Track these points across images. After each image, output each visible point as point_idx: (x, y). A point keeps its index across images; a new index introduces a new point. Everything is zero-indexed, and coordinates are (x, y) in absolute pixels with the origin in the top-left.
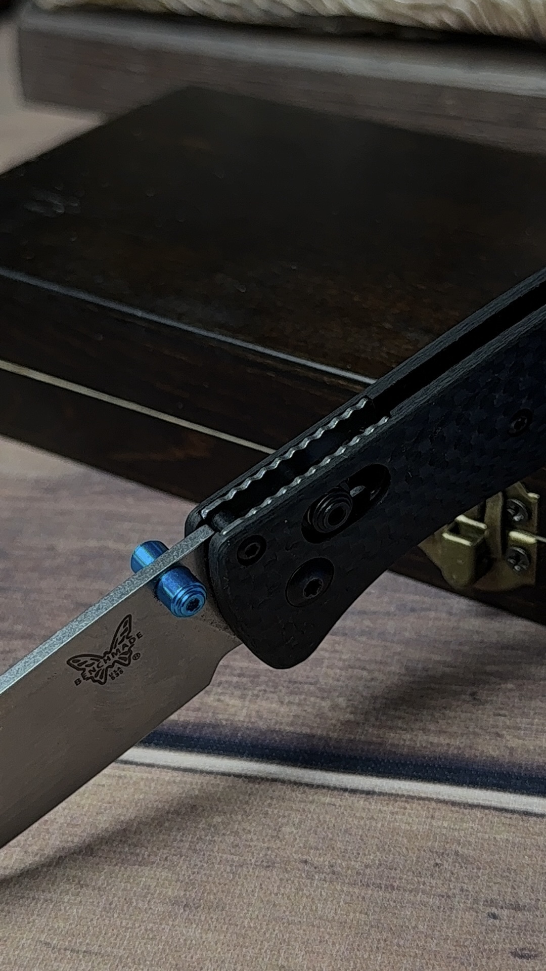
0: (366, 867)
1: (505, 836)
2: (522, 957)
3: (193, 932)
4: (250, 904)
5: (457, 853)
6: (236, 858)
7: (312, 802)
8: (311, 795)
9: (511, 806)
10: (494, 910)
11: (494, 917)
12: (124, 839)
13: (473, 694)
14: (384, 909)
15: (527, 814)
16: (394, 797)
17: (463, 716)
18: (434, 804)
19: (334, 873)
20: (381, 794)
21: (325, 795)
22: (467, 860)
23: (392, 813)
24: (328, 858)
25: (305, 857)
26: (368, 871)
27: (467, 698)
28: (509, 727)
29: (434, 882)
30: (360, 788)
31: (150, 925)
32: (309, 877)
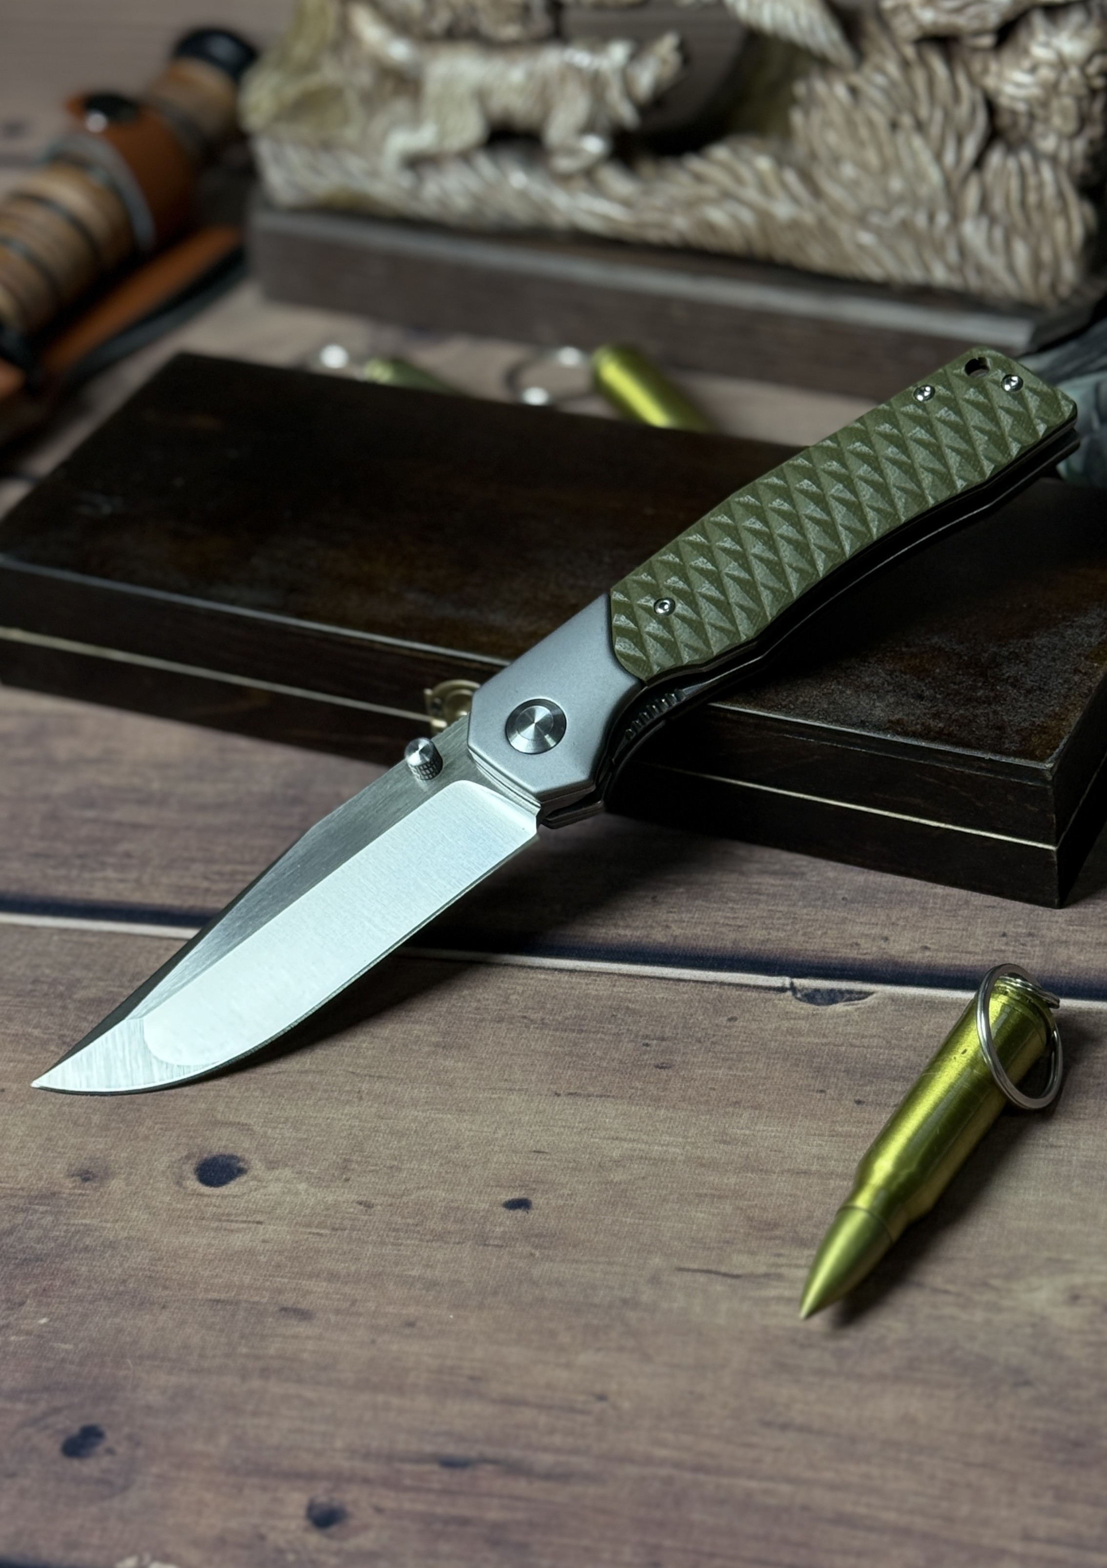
0: (566, 1018)
1: (662, 996)
2: (661, 1068)
3: (449, 1063)
4: (486, 1044)
5: (628, 1008)
6: (478, 1017)
7: (532, 978)
8: (532, 973)
9: (669, 976)
10: (647, 1041)
11: (647, 1045)
13: (654, 898)
14: (575, 1044)
15: (679, 980)
16: (589, 973)
17: (645, 914)
18: (616, 977)
19: (543, 1024)
20: (581, 971)
21: (541, 974)
22: (634, 1012)
23: (587, 984)
24: (541, 1014)
25: (525, 1014)
26: (567, 1022)
27: (649, 900)
28: (676, 921)
29: (610, 1026)
31: (421, 1059)
32: (527, 1027)
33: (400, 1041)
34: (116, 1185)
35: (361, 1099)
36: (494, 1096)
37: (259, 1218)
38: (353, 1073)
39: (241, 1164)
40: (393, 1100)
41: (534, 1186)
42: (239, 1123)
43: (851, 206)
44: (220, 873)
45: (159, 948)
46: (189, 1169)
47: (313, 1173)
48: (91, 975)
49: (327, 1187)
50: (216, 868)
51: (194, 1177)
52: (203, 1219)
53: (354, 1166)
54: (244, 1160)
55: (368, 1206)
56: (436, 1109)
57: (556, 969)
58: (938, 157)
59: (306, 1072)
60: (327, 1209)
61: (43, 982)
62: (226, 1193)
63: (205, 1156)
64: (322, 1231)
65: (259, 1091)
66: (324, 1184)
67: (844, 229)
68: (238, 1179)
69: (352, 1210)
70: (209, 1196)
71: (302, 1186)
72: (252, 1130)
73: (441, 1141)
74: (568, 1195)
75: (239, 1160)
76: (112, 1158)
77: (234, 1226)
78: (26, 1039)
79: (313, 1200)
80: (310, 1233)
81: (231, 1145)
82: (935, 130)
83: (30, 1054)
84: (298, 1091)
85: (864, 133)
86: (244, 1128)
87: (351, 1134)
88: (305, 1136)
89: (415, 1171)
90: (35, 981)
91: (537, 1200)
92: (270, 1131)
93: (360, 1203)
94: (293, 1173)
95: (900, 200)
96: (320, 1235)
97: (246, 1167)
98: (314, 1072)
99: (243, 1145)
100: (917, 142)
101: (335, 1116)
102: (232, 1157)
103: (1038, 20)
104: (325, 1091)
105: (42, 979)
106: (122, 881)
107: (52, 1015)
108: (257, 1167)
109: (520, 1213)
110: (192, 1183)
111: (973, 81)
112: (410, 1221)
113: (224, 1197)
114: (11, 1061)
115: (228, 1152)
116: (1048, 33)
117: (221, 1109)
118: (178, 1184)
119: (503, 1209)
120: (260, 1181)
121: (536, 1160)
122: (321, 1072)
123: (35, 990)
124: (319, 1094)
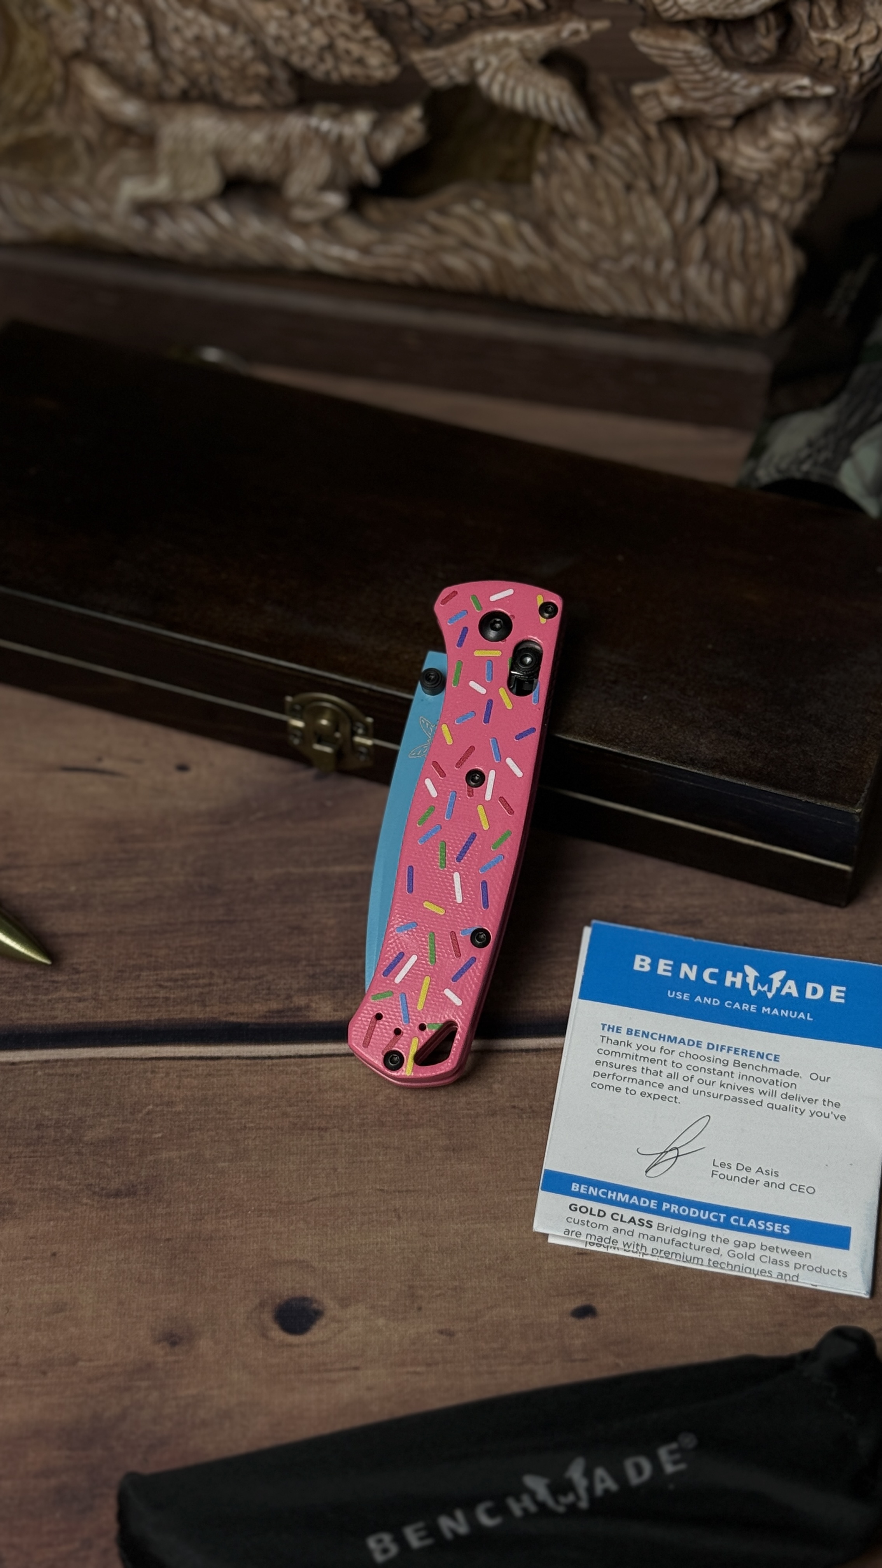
3: (465, 1167)
4: (491, 1142)
12: (398, 1111)
19: (533, 1111)
20: (545, 1050)
25: (513, 1104)
30: (530, 1047)
31: (438, 1167)
32: (520, 1117)
33: (411, 1149)
34: (204, 1344)
35: (399, 1218)
36: (519, 1198)
37: (354, 1363)
38: (382, 1190)
39: (315, 1306)
40: (430, 1214)
41: (591, 1291)
42: (296, 1260)
43: (584, 254)
44: (170, 980)
45: (145, 1072)
46: (267, 1317)
47: (385, 1306)
48: (90, 1112)
49: (405, 1319)
50: (166, 974)
51: (275, 1326)
52: (301, 1372)
53: (420, 1292)
54: (316, 1301)
55: (450, 1334)
56: (472, 1219)
57: (522, 1050)
58: (669, 213)
59: (337, 1195)
60: (414, 1344)
61: (47, 1127)
62: (313, 1340)
63: (278, 1301)
64: (418, 1369)
65: (302, 1222)
66: (400, 1316)
67: (577, 275)
68: (318, 1322)
69: (436, 1341)
70: (298, 1346)
71: (381, 1322)
72: (311, 1266)
73: (489, 1254)
74: (625, 1295)
75: (311, 1301)
76: (190, 1315)
77: (334, 1376)
78: (56, 1193)
79: (396, 1336)
80: (408, 1373)
81: (298, 1286)
82: (669, 193)
83: (66, 1210)
84: (339, 1217)
85: (601, 195)
86: (303, 1265)
87: (404, 1258)
88: (363, 1266)
89: (478, 1290)
90: (39, 1126)
91: (600, 1305)
92: (328, 1265)
93: (441, 1332)
94: (366, 1308)
95: (631, 249)
96: (416, 1373)
97: (320, 1308)
98: (346, 1194)
99: (309, 1284)
100: (650, 202)
101: (383, 1239)
102: (304, 1299)
103: (779, 109)
104: (364, 1214)
105: (45, 1123)
106: (80, 1000)
107: (71, 1163)
108: (331, 1306)
109: (589, 1321)
110: (278, 1334)
111: (707, 153)
112: (495, 1345)
113: (313, 1345)
114: (50, 1220)
115: (299, 1293)
116: (787, 120)
117: (274, 1248)
118: (264, 1336)
119: (572, 1320)
120: (339, 1321)
121: (582, 1262)
122: (352, 1193)
123: (43, 1137)
124: (359, 1218)
